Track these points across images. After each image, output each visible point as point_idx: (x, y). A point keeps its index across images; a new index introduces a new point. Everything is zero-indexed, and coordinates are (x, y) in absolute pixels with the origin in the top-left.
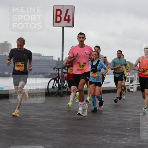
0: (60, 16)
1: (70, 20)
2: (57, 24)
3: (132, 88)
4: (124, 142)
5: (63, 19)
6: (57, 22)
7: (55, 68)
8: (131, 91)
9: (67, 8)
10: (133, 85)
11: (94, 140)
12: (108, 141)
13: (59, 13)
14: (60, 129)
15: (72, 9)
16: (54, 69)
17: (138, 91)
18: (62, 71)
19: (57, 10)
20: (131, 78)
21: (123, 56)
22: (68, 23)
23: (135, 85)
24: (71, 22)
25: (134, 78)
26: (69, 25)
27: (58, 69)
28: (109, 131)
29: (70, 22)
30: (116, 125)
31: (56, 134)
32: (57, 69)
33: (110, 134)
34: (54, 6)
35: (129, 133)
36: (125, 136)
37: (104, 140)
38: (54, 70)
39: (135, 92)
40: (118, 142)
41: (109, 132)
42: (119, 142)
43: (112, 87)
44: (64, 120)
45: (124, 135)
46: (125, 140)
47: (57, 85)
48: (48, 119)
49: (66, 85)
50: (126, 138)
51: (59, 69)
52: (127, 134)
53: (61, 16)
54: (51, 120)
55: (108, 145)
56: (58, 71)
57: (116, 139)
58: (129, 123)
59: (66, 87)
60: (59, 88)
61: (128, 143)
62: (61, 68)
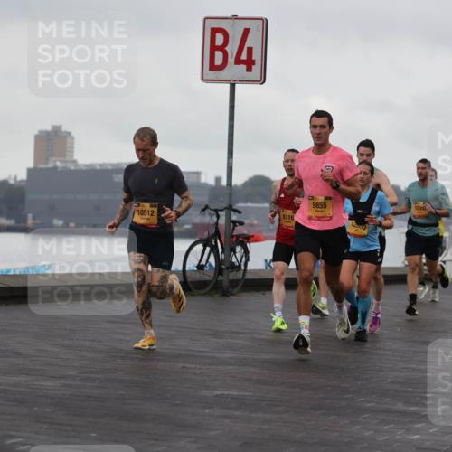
0: (222, 48)
1: (254, 61)
2: (212, 75)
4: (416, 437)
5: (231, 60)
6: (213, 67)
7: (207, 207)
9: (247, 24)
11: (325, 430)
12: (367, 434)
13: (219, 39)
14: (222, 396)
15: (261, 28)
16: (204, 210)
18: (228, 217)
19: (214, 31)
21: (433, 174)
22: (249, 70)
24: (256, 68)
27: (216, 211)
28: (369, 402)
29: (254, 67)
30: (392, 382)
31: (207, 411)
32: (214, 212)
33: (373, 411)
34: (206, 18)
36: (418, 417)
37: (356, 428)
38: (204, 215)
40: (397, 437)
41: (368, 405)
42: (399, 434)
44: (231, 367)
45: (416, 414)
46: (418, 431)
47: (212, 260)
48: (181, 365)
49: (239, 260)
50: (421, 423)
51: (219, 213)
52: (424, 411)
53: (227, 48)
54: (193, 366)
55: (366, 444)
56: (215, 219)
57: (392, 426)
59: (240, 266)
60: (219, 269)
61: (428, 441)
62: (225, 208)
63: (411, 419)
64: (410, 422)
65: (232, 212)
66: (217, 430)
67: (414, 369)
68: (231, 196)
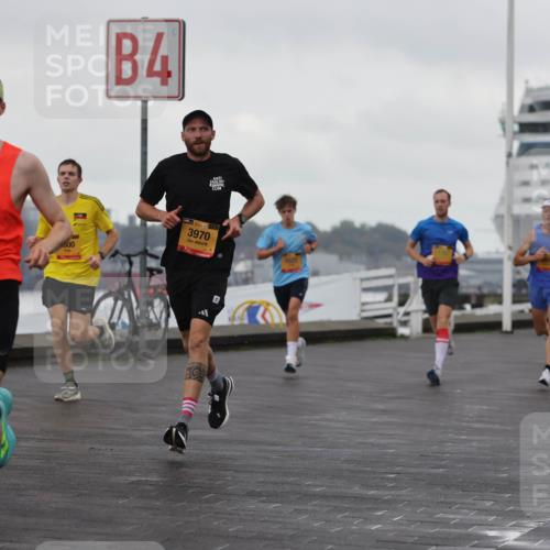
1: (170, 72)
2: (117, 89)
3: (404, 324)
4: (378, 526)
5: (143, 71)
6: (120, 81)
7: (117, 252)
8: (403, 337)
9: (163, 28)
10: (407, 314)
11: (265, 521)
12: (316, 525)
13: (127, 45)
14: (138, 482)
15: (177, 32)
16: (113, 256)
17: (427, 335)
18: (143, 263)
19: (120, 37)
20: (401, 287)
22: (164, 83)
23: (417, 311)
24: (174, 80)
25: (412, 286)
26: (164, 90)
27: (129, 256)
28: (317, 486)
29: (170, 80)
30: (346, 461)
31: (121, 502)
32: (125, 258)
33: (324, 496)
34: (109, 22)
35: (393, 492)
36: (378, 502)
37: (302, 518)
38: (115, 262)
39: (418, 339)
40: (354, 528)
41: (318, 489)
42: (356, 524)
43: (330, 322)
45: (375, 499)
46: (378, 520)
48: (89, 446)
50: (381, 509)
51: (133, 259)
52: (386, 494)
54: (103, 447)
55: (315, 538)
56: (127, 267)
57: (347, 514)
58: (392, 454)
61: (391, 531)
62: (140, 253)
63: (370, 506)
64: (369, 509)
65: (148, 259)
66: (133, 524)
67: (373, 445)
68: (145, 238)
